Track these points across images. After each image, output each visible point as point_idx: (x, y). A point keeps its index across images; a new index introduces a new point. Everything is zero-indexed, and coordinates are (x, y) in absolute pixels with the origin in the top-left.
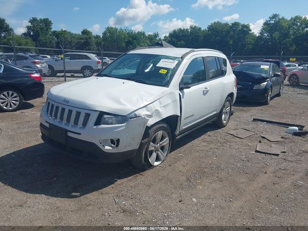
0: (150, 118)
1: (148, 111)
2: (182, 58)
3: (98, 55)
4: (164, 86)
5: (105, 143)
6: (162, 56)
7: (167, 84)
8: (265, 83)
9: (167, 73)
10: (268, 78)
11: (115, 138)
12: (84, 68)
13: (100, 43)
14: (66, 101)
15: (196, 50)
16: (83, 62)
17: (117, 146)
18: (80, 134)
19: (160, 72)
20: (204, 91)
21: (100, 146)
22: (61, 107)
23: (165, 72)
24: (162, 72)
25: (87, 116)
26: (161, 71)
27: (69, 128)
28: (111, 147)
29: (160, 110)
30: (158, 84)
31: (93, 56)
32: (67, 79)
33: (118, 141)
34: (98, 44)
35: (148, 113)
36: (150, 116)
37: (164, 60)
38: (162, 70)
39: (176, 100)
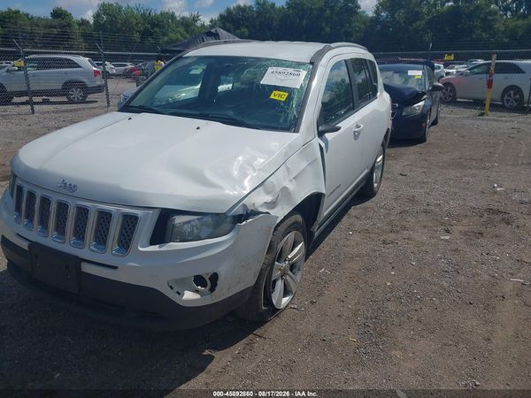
0: (273, 208)
1: (268, 193)
2: (313, 63)
3: (94, 58)
4: (287, 129)
5: (181, 284)
6: (268, 59)
7: (293, 126)
8: (421, 104)
9: (290, 98)
10: (424, 94)
11: (205, 272)
12: (68, 86)
13: (91, 35)
14: (69, 187)
15: (333, 45)
16: (66, 73)
17: (212, 290)
18: (115, 268)
19: (272, 97)
20: (355, 132)
21: (171, 295)
22: (54, 199)
23: (283, 97)
24: (276, 98)
25: (130, 222)
26: (275, 96)
27: (84, 253)
28: (197, 291)
29: (291, 187)
30: (272, 125)
31: (84, 61)
32: (36, 108)
33: (214, 278)
34: (86, 37)
35: (269, 198)
36: (272, 204)
37: (275, 69)
38: (277, 92)
39: (316, 159)
